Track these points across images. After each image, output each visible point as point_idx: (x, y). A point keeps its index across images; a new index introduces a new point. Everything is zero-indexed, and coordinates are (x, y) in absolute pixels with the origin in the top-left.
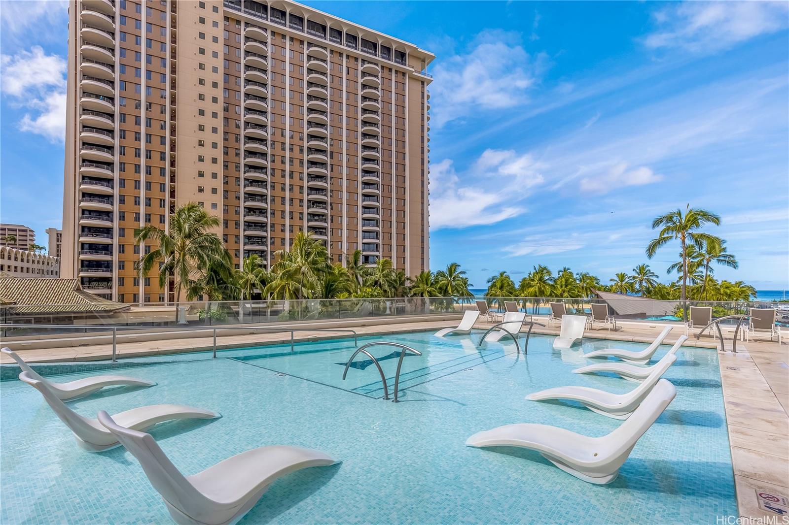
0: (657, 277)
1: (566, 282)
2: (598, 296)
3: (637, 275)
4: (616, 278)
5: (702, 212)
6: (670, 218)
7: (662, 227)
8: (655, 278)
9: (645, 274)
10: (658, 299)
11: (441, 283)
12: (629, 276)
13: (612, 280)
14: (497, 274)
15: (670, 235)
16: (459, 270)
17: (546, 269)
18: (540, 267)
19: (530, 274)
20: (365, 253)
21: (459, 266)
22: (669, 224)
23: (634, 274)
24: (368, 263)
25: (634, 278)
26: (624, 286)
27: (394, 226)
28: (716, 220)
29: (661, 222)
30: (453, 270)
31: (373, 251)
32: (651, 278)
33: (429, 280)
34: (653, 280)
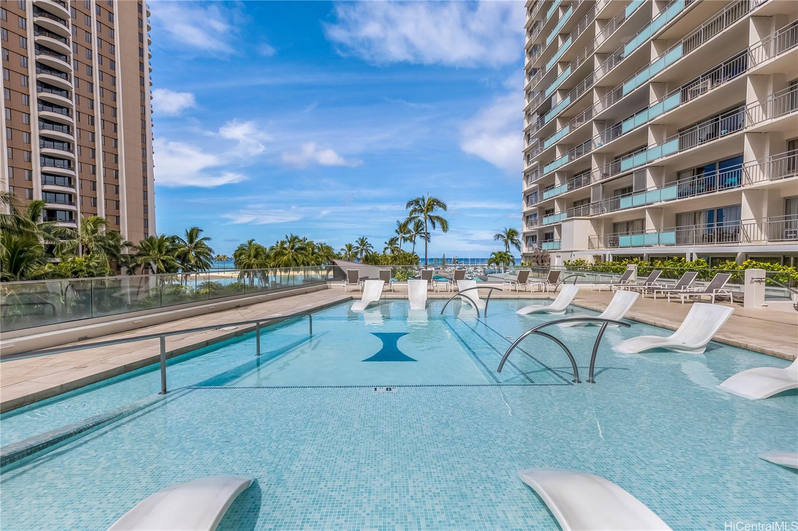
0: (373, 247)
1: (312, 252)
2: (334, 263)
3: (359, 246)
4: (346, 248)
5: (436, 200)
6: (417, 202)
7: (412, 208)
8: (371, 249)
9: (365, 245)
10: (372, 265)
11: (179, 250)
12: (354, 246)
13: (342, 250)
14: (245, 242)
15: (417, 215)
16: (201, 236)
17: (298, 239)
18: (292, 236)
19: (278, 242)
20: (50, 206)
21: (201, 231)
22: (417, 207)
23: (357, 245)
24: (56, 220)
25: (357, 248)
26: (352, 254)
27: (100, 173)
28: (444, 207)
29: (412, 204)
30: (194, 235)
31: (64, 203)
32: (368, 248)
33: (163, 246)
34: (370, 250)
